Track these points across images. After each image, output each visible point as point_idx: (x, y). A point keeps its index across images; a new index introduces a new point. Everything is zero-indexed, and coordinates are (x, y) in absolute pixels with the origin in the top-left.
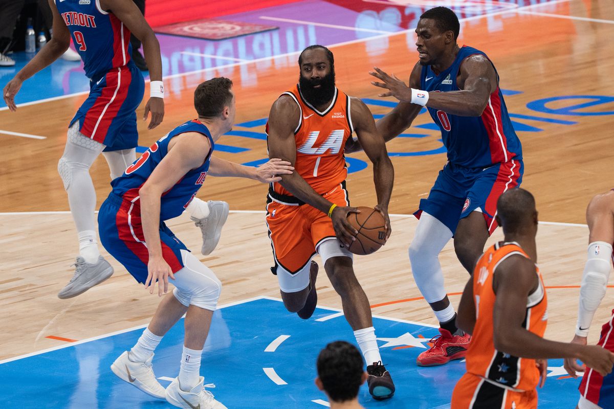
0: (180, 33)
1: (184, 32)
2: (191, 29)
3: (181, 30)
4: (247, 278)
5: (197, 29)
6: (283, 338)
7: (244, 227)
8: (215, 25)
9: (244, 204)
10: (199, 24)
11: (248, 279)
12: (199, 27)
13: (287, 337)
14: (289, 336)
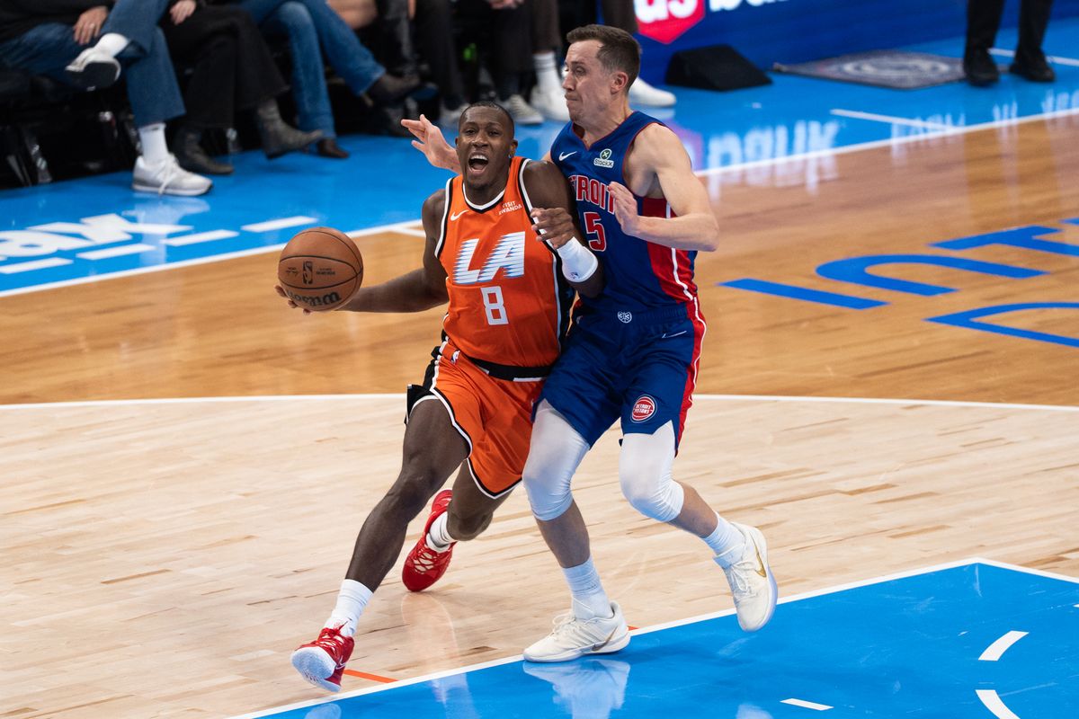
0: (838, 75)
1: (846, 73)
2: (858, 68)
3: (840, 70)
4: (948, 524)
5: (869, 69)
6: (1013, 637)
7: (944, 432)
8: (902, 61)
9: (945, 388)
10: (874, 61)
11: (949, 527)
12: (873, 65)
13: (1022, 634)
14: (1025, 634)
